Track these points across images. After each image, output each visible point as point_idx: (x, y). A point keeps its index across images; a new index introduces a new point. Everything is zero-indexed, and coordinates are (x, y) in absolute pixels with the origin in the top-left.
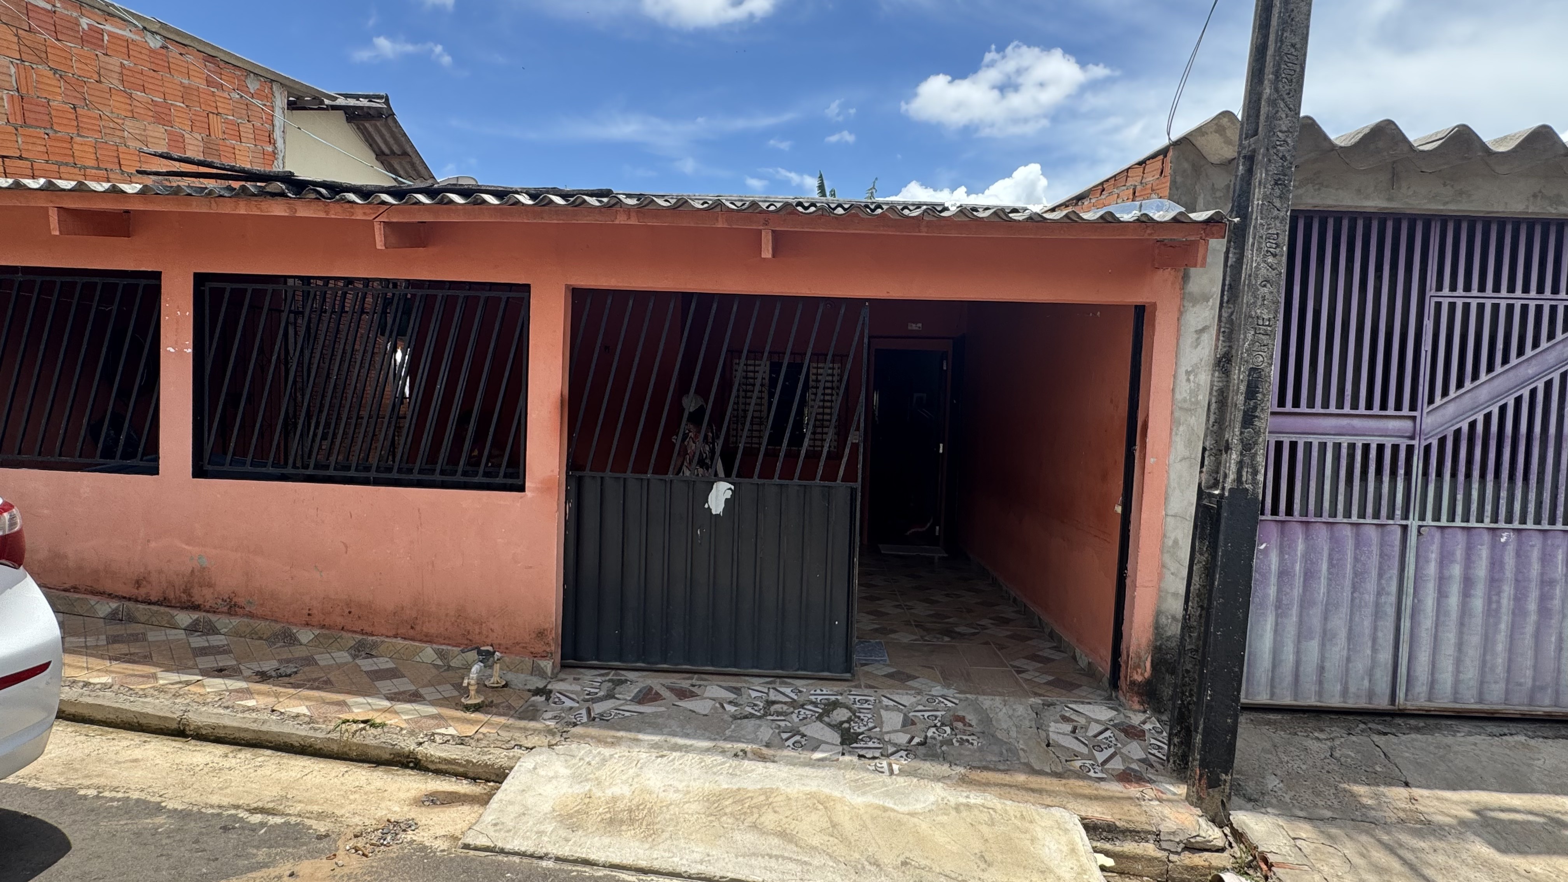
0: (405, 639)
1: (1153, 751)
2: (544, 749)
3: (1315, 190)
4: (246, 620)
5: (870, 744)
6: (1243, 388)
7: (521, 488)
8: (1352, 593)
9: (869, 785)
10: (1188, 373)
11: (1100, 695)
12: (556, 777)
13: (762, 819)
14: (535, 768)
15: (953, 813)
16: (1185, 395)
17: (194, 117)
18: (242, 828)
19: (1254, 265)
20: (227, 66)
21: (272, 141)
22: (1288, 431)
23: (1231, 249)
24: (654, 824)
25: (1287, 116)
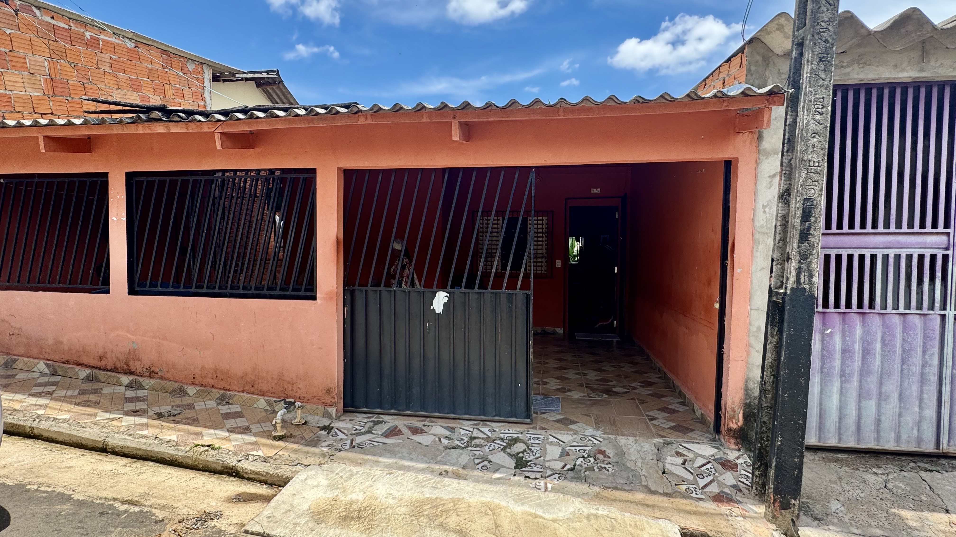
0: (248, 393)
1: (743, 480)
2: (315, 466)
3: (860, 68)
4: (158, 381)
5: (535, 469)
6: (799, 213)
7: (314, 298)
8: (902, 366)
9: (527, 498)
10: (764, 207)
11: (707, 437)
12: (317, 486)
13: (448, 520)
14: (306, 479)
15: (585, 521)
16: (762, 223)
17: (155, 87)
18: (112, 514)
19: (805, 122)
20: (174, 56)
21: (204, 99)
22: (846, 246)
23: (789, 113)
24: (373, 520)
25: (828, 10)
